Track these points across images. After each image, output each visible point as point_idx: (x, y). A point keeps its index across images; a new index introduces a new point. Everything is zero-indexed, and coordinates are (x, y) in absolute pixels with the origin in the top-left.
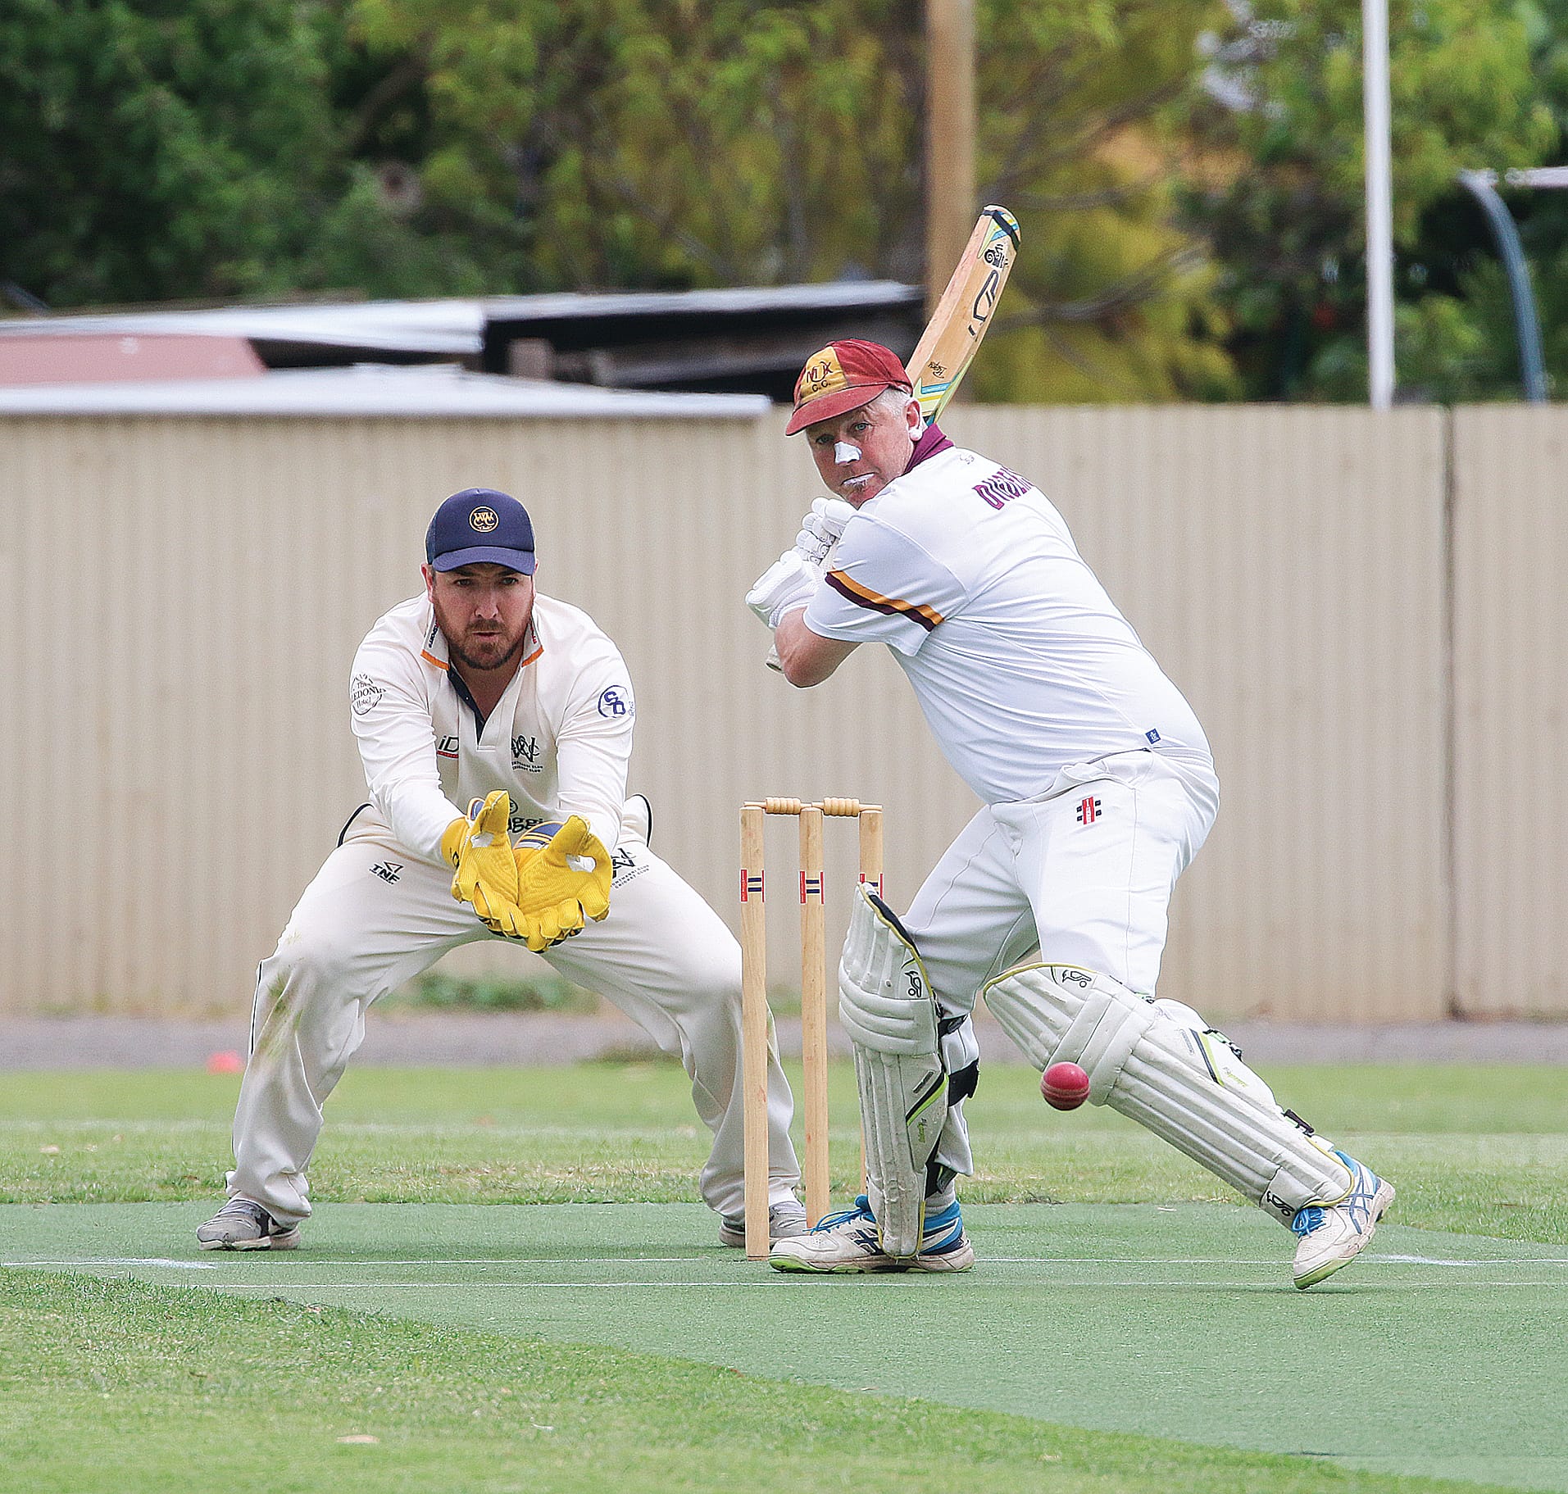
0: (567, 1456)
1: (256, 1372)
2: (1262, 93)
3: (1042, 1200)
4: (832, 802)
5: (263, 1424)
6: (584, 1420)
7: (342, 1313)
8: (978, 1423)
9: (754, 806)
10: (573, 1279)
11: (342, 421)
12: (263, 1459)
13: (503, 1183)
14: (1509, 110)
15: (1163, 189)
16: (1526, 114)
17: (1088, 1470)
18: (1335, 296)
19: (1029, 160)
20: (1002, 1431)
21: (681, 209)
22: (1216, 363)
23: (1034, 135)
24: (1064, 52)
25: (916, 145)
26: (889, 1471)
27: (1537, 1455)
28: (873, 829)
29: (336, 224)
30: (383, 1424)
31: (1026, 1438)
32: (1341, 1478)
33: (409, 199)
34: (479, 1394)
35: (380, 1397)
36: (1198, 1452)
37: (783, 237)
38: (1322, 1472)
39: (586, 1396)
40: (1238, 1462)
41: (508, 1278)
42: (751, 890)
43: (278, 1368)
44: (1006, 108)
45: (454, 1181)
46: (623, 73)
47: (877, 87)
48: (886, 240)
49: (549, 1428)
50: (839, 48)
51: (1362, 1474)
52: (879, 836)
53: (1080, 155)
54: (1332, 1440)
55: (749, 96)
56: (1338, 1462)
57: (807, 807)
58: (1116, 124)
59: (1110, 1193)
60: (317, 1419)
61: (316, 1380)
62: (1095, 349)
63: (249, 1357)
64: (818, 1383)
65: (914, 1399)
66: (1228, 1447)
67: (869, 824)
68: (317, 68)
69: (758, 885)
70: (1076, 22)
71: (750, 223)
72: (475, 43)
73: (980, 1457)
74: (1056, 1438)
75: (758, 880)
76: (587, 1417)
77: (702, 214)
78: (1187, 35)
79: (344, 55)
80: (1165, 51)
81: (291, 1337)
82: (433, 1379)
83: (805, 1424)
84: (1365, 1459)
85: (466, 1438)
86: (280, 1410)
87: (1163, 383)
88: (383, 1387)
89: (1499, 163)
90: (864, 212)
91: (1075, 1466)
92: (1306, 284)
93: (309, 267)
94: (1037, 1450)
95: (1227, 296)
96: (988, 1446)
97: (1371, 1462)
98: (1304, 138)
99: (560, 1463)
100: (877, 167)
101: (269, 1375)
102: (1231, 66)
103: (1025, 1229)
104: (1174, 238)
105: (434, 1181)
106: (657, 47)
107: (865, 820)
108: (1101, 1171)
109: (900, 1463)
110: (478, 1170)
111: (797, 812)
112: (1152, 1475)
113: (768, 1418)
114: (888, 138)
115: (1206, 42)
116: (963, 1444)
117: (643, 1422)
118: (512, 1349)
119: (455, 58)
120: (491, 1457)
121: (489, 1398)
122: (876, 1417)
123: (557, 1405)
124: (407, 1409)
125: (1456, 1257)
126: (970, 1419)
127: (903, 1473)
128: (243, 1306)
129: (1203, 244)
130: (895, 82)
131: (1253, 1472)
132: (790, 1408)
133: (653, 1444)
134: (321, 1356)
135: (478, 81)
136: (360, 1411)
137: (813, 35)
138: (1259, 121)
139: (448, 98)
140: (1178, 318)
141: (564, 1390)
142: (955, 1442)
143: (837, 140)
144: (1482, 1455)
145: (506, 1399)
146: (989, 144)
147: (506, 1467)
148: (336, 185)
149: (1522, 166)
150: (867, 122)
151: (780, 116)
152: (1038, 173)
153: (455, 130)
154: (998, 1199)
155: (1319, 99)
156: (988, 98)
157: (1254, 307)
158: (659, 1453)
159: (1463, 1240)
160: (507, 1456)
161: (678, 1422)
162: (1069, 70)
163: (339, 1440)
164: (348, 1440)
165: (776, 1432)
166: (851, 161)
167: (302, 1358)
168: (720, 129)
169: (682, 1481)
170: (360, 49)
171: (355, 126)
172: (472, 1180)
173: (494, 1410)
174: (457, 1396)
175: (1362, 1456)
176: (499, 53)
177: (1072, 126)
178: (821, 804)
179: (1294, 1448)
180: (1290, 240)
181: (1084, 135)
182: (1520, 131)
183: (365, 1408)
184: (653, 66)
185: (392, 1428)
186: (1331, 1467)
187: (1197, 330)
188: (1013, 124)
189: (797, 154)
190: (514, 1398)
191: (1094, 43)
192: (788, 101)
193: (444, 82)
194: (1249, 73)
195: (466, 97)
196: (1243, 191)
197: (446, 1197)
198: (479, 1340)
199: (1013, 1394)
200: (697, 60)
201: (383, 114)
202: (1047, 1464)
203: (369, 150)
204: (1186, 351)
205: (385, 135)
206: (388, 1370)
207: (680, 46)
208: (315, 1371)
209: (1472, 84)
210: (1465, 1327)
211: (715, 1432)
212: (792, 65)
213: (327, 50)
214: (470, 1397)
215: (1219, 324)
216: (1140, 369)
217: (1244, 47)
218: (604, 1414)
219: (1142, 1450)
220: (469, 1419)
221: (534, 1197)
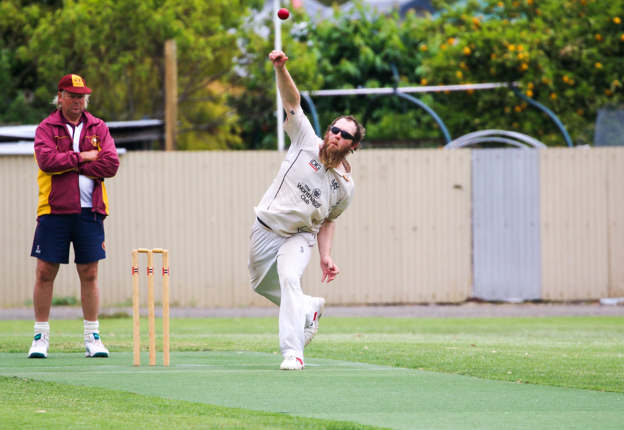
0: (95, 415)
1: (12, 395)
2: (250, 72)
3: (209, 350)
4: (155, 249)
5: (16, 408)
6: (98, 406)
7: (32, 380)
8: (198, 406)
9: (135, 250)
10: (90, 371)
11: (16, 156)
12: (17, 416)
13: (70, 347)
14: (312, 75)
15: (224, 96)
16: (315, 78)
17: (228, 417)
18: (269, 123)
19: (190, 89)
20: (205, 408)
21: (102, 102)
22: (238, 140)
23: (192, 83)
24: (199, 61)
25: (162, 85)
26: (178, 418)
27: (340, 412)
28: (166, 256)
29: (13, 105)
30: (47, 408)
31: (211, 409)
32: (292, 419)
33: (31, 99)
34: (70, 400)
35: (44, 401)
36: (255, 413)
37: (128, 108)
38: (287, 417)
39: (97, 400)
40: (266, 415)
41: (73, 371)
42: (135, 272)
43: (17, 394)
44: (185, 75)
45: (57, 347)
46: (87, 67)
47: (151, 70)
48: (154, 109)
49: (89, 408)
50: (142, 61)
51: (297, 417)
52: (168, 258)
53: (203, 87)
54: (288, 409)
55: (119, 74)
56: (291, 415)
57: (149, 251)
58: (213, 80)
59: (226, 348)
60: (30, 406)
61: (27, 397)
62: (207, 137)
63: (10, 391)
64: (155, 396)
65: (181, 400)
66: (263, 411)
67: (165, 255)
68: (8, 66)
69: (137, 270)
70: (202, 54)
71: (119, 105)
72: (49, 60)
73: (200, 414)
74: (218, 409)
75: (137, 269)
76: (98, 405)
77: (107, 102)
78: (230, 57)
79: (15, 63)
80: (225, 61)
81: (20, 386)
82: (58, 396)
83: (154, 406)
84: (297, 414)
85: (68, 411)
86: (20, 404)
87: (224, 145)
88: (45, 398)
89: (310, 89)
90: (148, 102)
91: (225, 416)
92: (261, 120)
93: (6, 116)
94: (214, 413)
95: (241, 123)
96: (202, 412)
97: (298, 415)
98: (259, 83)
99: (93, 417)
100: (152, 90)
101: (15, 396)
102: (241, 65)
103: (204, 357)
104: (227, 108)
105: (52, 347)
106: (95, 60)
107: (164, 254)
108: (222, 343)
109: (180, 416)
110: (63, 344)
111: (146, 252)
112: (244, 418)
113: (145, 405)
114: (154, 83)
115: (235, 59)
116: (195, 411)
117: (113, 406)
118: (77, 389)
119: (43, 63)
120: (76, 415)
121: (72, 401)
122: (172, 405)
123: (90, 403)
124: (52, 404)
125: (315, 364)
126: (196, 405)
127: (181, 418)
128: (6, 379)
129: (235, 110)
130: (156, 69)
131: (270, 417)
132: (150, 402)
133: (116, 412)
134: (28, 391)
135: (50, 69)
136: (40, 404)
137: (136, 57)
138: (248, 79)
139: (42, 74)
140: (228, 128)
141: (92, 398)
142: (193, 411)
143: (141, 84)
144: (327, 413)
145: (77, 401)
146: (180, 85)
147: (81, 418)
148: (13, 96)
149: (316, 90)
150: (149, 79)
151: (127, 78)
152: (193, 92)
153: (44, 82)
154: (197, 350)
155: (264, 73)
156: (180, 73)
157: (248, 126)
158: (118, 414)
159: (315, 359)
160: (80, 415)
161: (122, 406)
162: (201, 66)
163: (36, 411)
164: (39, 411)
165: (147, 408)
166: (145, 88)
167: (23, 391)
168: (112, 81)
169: (125, 421)
170: (19, 61)
171: (18, 80)
172: (62, 347)
173: (74, 404)
174: (64, 400)
175: (296, 413)
176: (55, 62)
177: (201, 80)
178: (152, 250)
179: (279, 411)
180: (256, 109)
181: (204, 82)
182: (315, 81)
183: (41, 404)
184: (94, 65)
185: (49, 408)
186: (289, 416)
187: (233, 132)
188: (187, 79)
189: (131, 87)
190: (79, 401)
191: (206, 59)
192: (129, 73)
193: (41, 69)
194: (246, 67)
195: (46, 74)
196: (245, 96)
197: (55, 351)
198: (68, 387)
199: (206, 398)
200: (106, 63)
201: (25, 78)
202: (217, 416)
203: (21, 86)
204: (230, 137)
205: (26, 82)
206: (46, 394)
207: (101, 60)
208: (27, 395)
209: (303, 69)
210: (318, 381)
211: (131, 408)
212: (131, 65)
213: (10, 61)
214: (68, 401)
215: (239, 130)
216: (219, 141)
217: (244, 61)
218: (102, 405)
219: (241, 412)
220: (68, 406)
221: (78, 351)
